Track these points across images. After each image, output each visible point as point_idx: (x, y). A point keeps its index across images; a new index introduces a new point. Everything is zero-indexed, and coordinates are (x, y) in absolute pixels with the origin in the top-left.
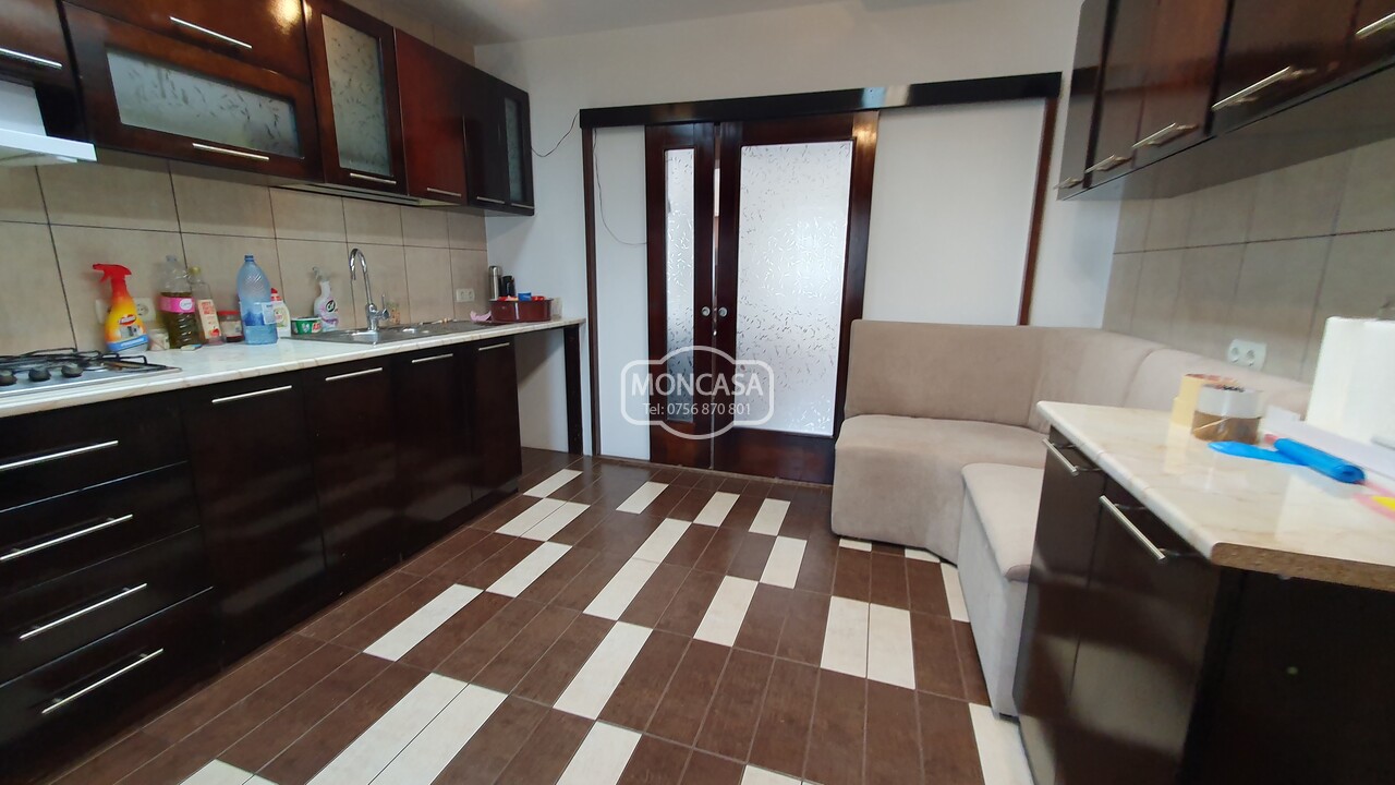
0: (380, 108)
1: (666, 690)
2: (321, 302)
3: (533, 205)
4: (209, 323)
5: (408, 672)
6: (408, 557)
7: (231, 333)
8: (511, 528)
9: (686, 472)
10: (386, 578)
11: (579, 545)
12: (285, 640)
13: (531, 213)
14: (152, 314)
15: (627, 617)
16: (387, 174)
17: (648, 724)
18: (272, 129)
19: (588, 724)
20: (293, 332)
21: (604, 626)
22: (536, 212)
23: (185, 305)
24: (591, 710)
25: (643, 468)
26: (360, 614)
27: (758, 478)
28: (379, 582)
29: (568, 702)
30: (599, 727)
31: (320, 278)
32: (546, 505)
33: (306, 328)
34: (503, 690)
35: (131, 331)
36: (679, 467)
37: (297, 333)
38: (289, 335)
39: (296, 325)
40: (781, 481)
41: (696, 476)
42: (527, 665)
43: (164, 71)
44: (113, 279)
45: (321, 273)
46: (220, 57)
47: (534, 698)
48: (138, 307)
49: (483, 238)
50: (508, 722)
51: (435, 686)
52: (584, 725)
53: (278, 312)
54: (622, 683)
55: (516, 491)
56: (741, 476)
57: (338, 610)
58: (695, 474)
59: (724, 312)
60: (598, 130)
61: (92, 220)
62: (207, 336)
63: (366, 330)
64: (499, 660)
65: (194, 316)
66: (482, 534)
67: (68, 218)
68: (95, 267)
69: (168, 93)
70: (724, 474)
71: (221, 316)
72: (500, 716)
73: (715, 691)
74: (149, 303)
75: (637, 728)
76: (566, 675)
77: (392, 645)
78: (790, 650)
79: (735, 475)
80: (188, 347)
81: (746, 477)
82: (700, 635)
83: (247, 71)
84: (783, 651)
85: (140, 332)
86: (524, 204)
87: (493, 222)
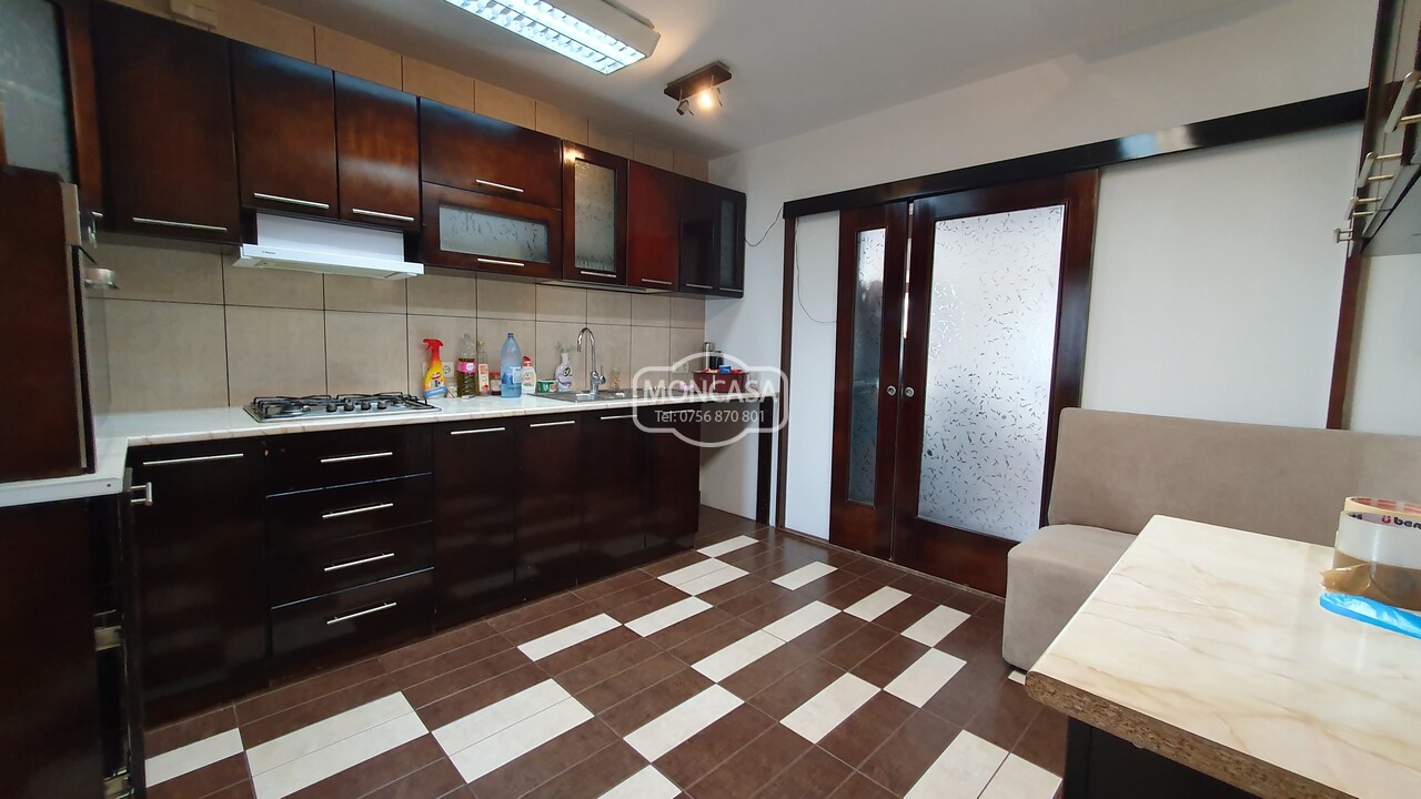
0: (612, 221)
1: (725, 761)
2: (561, 369)
3: (742, 289)
4: (483, 380)
5: (535, 673)
6: (582, 583)
7: (495, 389)
8: (670, 579)
9: (865, 559)
10: (560, 596)
11: (720, 606)
12: (478, 623)
13: (740, 295)
14: (452, 374)
15: (728, 684)
16: (612, 270)
17: (692, 785)
18: (531, 244)
19: (642, 763)
20: (537, 391)
21: (703, 683)
22: (745, 294)
23: (470, 367)
24: (651, 755)
25: (821, 547)
26: (530, 619)
27: (943, 581)
28: (554, 598)
29: (634, 739)
30: (650, 769)
31: (562, 351)
32: (713, 563)
33: (546, 387)
34: (593, 711)
35: (437, 383)
36: (858, 553)
37: (540, 391)
38: (533, 392)
39: (540, 385)
40: (971, 590)
41: (874, 565)
42: (622, 697)
43: (470, 214)
44: (433, 347)
45: (563, 347)
46: (504, 200)
47: (614, 726)
48: (445, 368)
49: (702, 318)
50: (583, 737)
51: (550, 689)
52: (639, 762)
53: (527, 376)
54: (689, 740)
55: (693, 547)
56: (923, 575)
57: (517, 611)
58: (873, 563)
59: (910, 392)
60: (801, 218)
61: (429, 311)
62: (481, 390)
63: (588, 392)
64: (605, 686)
65: (474, 376)
66: (648, 577)
67: (419, 310)
68: (425, 341)
69: (470, 227)
70: (905, 569)
71: (492, 376)
72: (580, 732)
73: (772, 781)
74: (451, 365)
75: (680, 784)
76: (648, 716)
77: (536, 649)
78: (877, 770)
79: (917, 573)
80: (467, 397)
81: (930, 577)
82: (787, 722)
83: (519, 206)
84: (869, 768)
85: (442, 385)
86: (735, 288)
87: (711, 303)
